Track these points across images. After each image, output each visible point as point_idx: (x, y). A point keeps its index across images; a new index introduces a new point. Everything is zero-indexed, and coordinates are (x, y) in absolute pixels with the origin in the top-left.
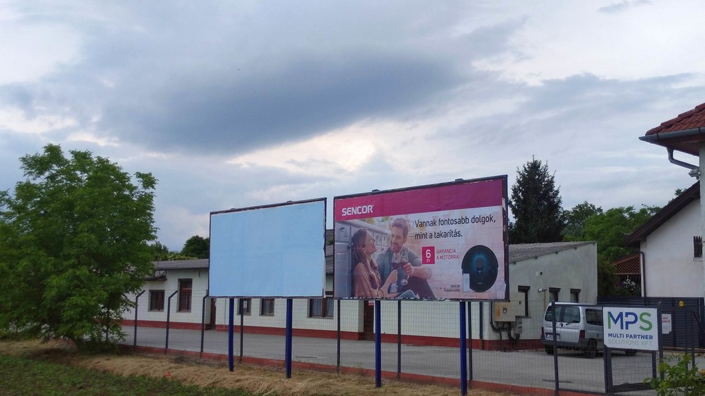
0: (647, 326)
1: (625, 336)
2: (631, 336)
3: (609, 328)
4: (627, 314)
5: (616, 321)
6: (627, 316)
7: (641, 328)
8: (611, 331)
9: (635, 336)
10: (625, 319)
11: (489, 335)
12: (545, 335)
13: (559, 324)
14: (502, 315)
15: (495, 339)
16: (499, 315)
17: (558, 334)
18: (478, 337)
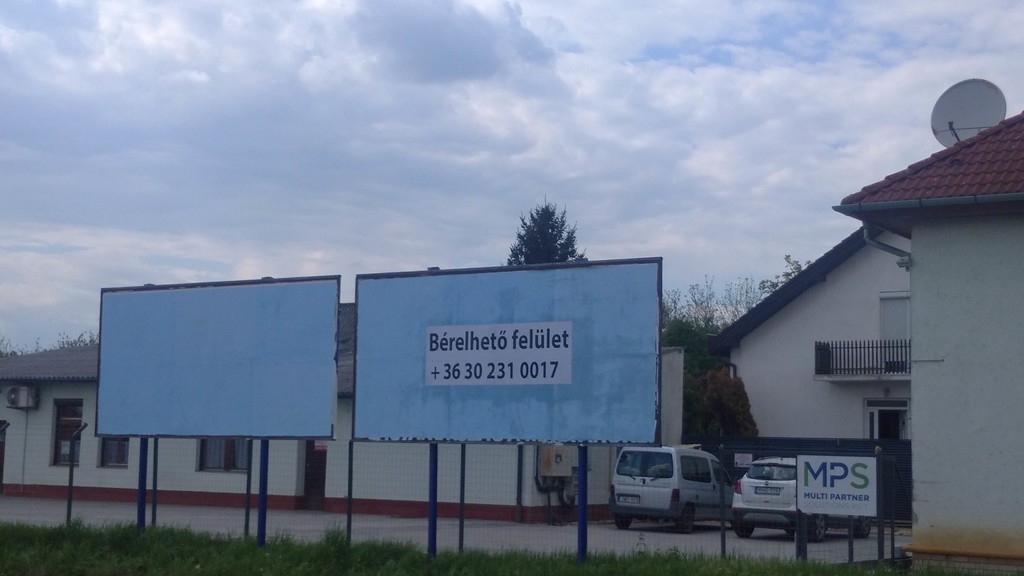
0: (861, 482)
1: (829, 497)
2: (838, 497)
3: (806, 484)
4: (833, 466)
5: (816, 476)
6: (832, 468)
7: (853, 485)
8: (808, 490)
9: (844, 497)
10: (830, 473)
11: (531, 498)
12: (616, 498)
13: (639, 479)
14: (554, 465)
15: (541, 504)
16: (548, 464)
17: (638, 496)
18: (513, 502)
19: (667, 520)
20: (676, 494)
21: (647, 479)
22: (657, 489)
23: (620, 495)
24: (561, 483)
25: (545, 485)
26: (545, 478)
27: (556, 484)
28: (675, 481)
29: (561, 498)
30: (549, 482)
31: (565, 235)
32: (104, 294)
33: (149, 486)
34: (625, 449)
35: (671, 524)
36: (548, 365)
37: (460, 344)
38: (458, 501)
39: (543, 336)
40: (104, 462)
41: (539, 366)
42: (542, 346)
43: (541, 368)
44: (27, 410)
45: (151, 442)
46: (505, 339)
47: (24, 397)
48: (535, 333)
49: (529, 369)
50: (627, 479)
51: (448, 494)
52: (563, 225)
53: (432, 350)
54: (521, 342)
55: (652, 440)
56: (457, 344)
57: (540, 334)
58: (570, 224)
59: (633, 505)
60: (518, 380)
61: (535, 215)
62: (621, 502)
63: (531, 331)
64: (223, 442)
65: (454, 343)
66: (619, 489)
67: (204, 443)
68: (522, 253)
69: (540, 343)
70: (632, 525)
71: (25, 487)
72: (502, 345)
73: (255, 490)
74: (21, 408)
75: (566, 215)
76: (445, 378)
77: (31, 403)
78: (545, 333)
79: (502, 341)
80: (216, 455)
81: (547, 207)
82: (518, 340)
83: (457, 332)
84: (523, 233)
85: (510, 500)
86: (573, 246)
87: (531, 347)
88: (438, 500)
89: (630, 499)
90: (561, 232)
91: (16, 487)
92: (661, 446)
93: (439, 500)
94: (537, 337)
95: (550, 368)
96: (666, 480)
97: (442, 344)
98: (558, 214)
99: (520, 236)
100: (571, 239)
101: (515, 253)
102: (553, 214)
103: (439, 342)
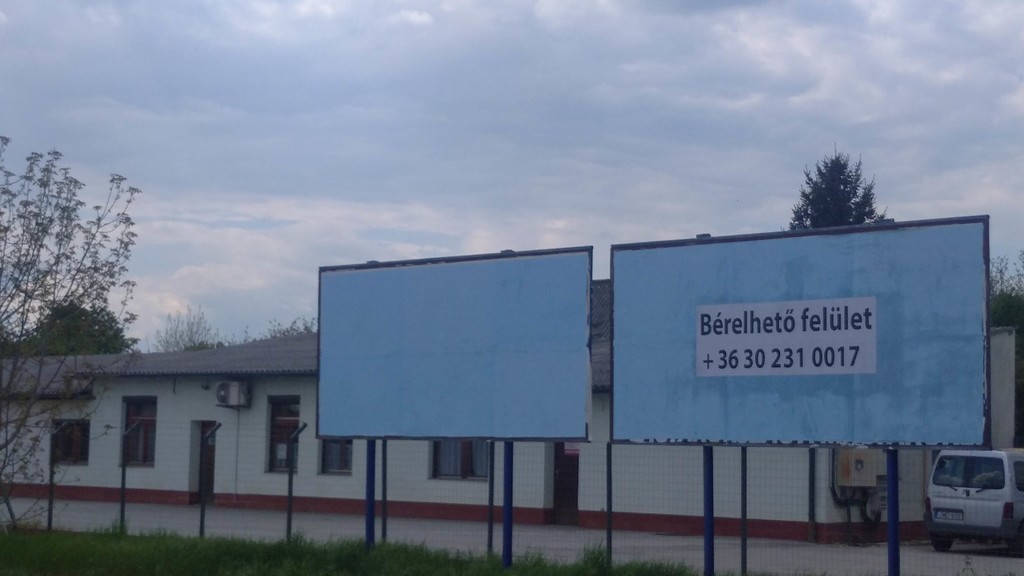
11: (827, 513)
12: (933, 513)
13: (961, 490)
14: (854, 474)
15: (840, 521)
16: (847, 473)
17: (961, 511)
18: (805, 518)
19: (997, 540)
20: (1008, 509)
21: (973, 491)
22: (986, 503)
23: (937, 510)
24: (863, 495)
25: (845, 497)
26: (843, 489)
27: (858, 496)
28: (1007, 492)
29: (863, 513)
30: (849, 494)
31: (860, 192)
32: (323, 274)
33: (378, 496)
34: (945, 453)
35: (1004, 545)
36: (847, 350)
37: (737, 326)
38: (738, 515)
39: (839, 316)
40: (325, 468)
41: (836, 351)
42: (839, 327)
43: (838, 355)
44: (238, 408)
45: (379, 444)
46: (792, 319)
47: (235, 395)
48: (829, 312)
49: (823, 357)
50: (947, 490)
51: (727, 507)
52: (858, 179)
53: (703, 333)
54: (812, 323)
55: (980, 442)
56: (734, 326)
57: (836, 313)
58: (866, 178)
59: (955, 522)
60: (809, 369)
61: (822, 168)
62: (940, 518)
63: (825, 309)
64: (459, 445)
65: (730, 325)
66: (936, 502)
67: (437, 445)
68: (807, 215)
69: (836, 324)
70: (954, 546)
71: (238, 497)
72: (789, 327)
73: (499, 501)
74: (232, 407)
75: (861, 167)
76: (721, 367)
77: (243, 401)
78: (842, 312)
79: (789, 322)
80: (452, 461)
81: (838, 159)
82: (808, 321)
83: (733, 312)
84: (808, 190)
85: (802, 516)
86: (871, 206)
87: (825, 329)
88: (715, 515)
89: (950, 515)
90: (855, 189)
91: (228, 496)
92: (991, 449)
93: (717, 514)
94: (832, 316)
95: (849, 355)
96: (999, 491)
97: (715, 327)
98: (851, 166)
99: (804, 195)
100: (868, 197)
101: (799, 215)
102: (845, 166)
103: (711, 324)
